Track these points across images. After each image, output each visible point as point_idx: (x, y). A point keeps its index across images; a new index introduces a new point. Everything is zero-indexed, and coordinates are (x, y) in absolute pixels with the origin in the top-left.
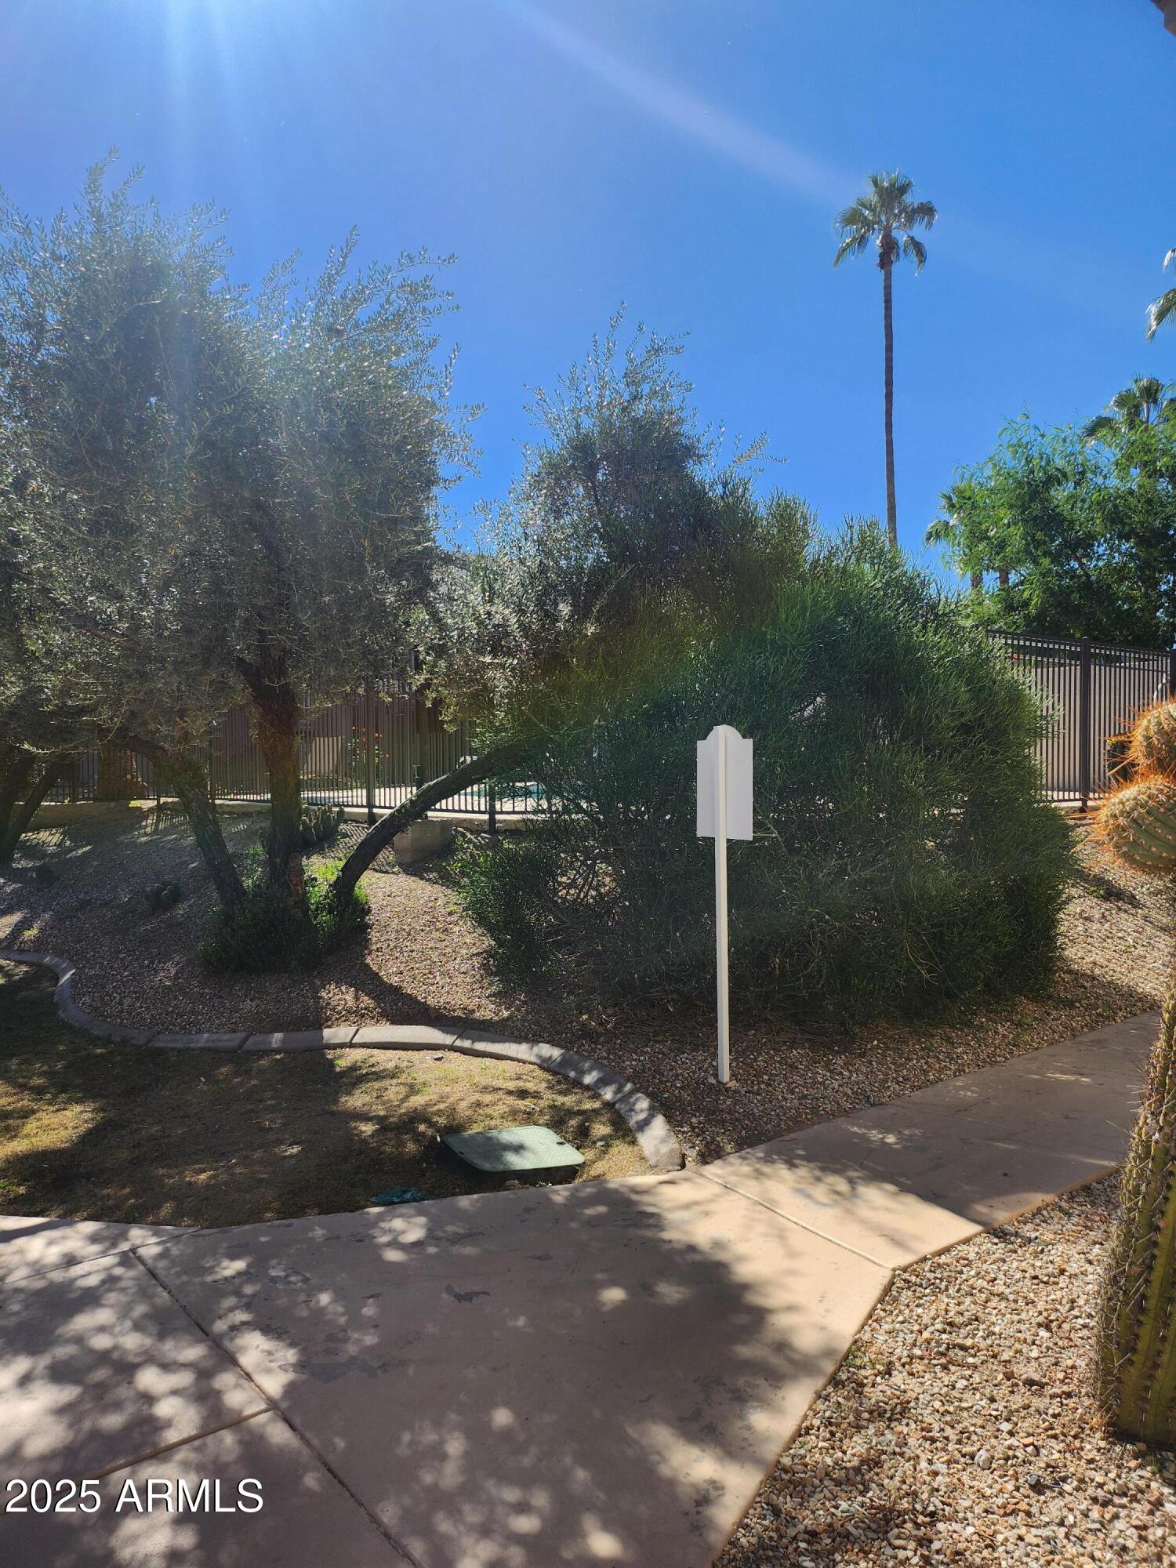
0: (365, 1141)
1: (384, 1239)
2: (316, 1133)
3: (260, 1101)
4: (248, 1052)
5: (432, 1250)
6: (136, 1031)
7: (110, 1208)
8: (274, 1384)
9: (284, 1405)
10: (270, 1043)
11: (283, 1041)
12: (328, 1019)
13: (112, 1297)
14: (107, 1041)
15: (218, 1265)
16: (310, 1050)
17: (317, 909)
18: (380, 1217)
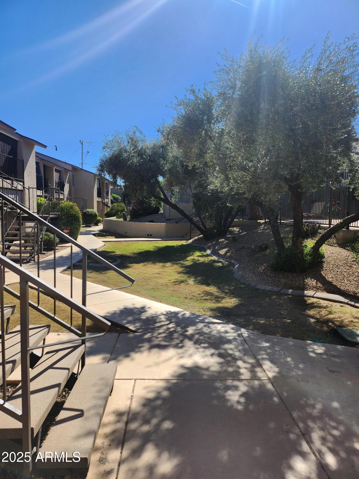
0: (311, 323)
1: (310, 350)
2: (296, 318)
3: (282, 307)
4: (281, 293)
5: (325, 357)
6: (252, 283)
7: (238, 323)
8: (271, 375)
9: (272, 380)
10: (288, 292)
11: (292, 292)
12: (307, 288)
13: (234, 343)
14: (244, 284)
15: (262, 343)
16: (300, 296)
17: (306, 255)
18: (311, 344)
